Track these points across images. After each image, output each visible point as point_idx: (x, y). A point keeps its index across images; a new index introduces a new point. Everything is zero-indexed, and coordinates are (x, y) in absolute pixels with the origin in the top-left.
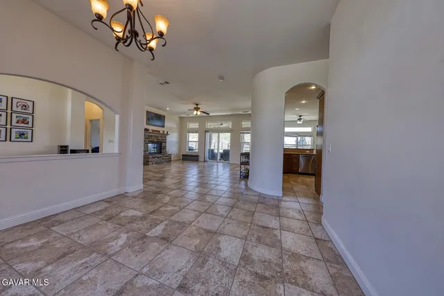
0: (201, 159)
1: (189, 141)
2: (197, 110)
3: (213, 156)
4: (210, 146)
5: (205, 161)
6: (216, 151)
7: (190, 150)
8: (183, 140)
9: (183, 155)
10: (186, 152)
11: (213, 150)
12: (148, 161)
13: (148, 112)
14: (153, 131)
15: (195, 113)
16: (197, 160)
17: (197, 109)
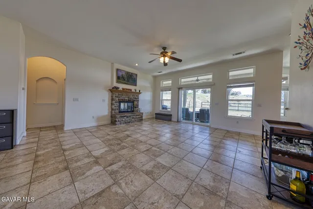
0: (174, 118)
1: (162, 100)
2: (164, 56)
3: (187, 115)
4: (185, 104)
5: (178, 121)
6: (191, 110)
7: (163, 108)
8: (156, 99)
9: (156, 114)
10: (160, 110)
11: (187, 110)
12: (116, 121)
13: (118, 70)
14: (123, 89)
15: (162, 59)
16: (170, 120)
17: (164, 54)
